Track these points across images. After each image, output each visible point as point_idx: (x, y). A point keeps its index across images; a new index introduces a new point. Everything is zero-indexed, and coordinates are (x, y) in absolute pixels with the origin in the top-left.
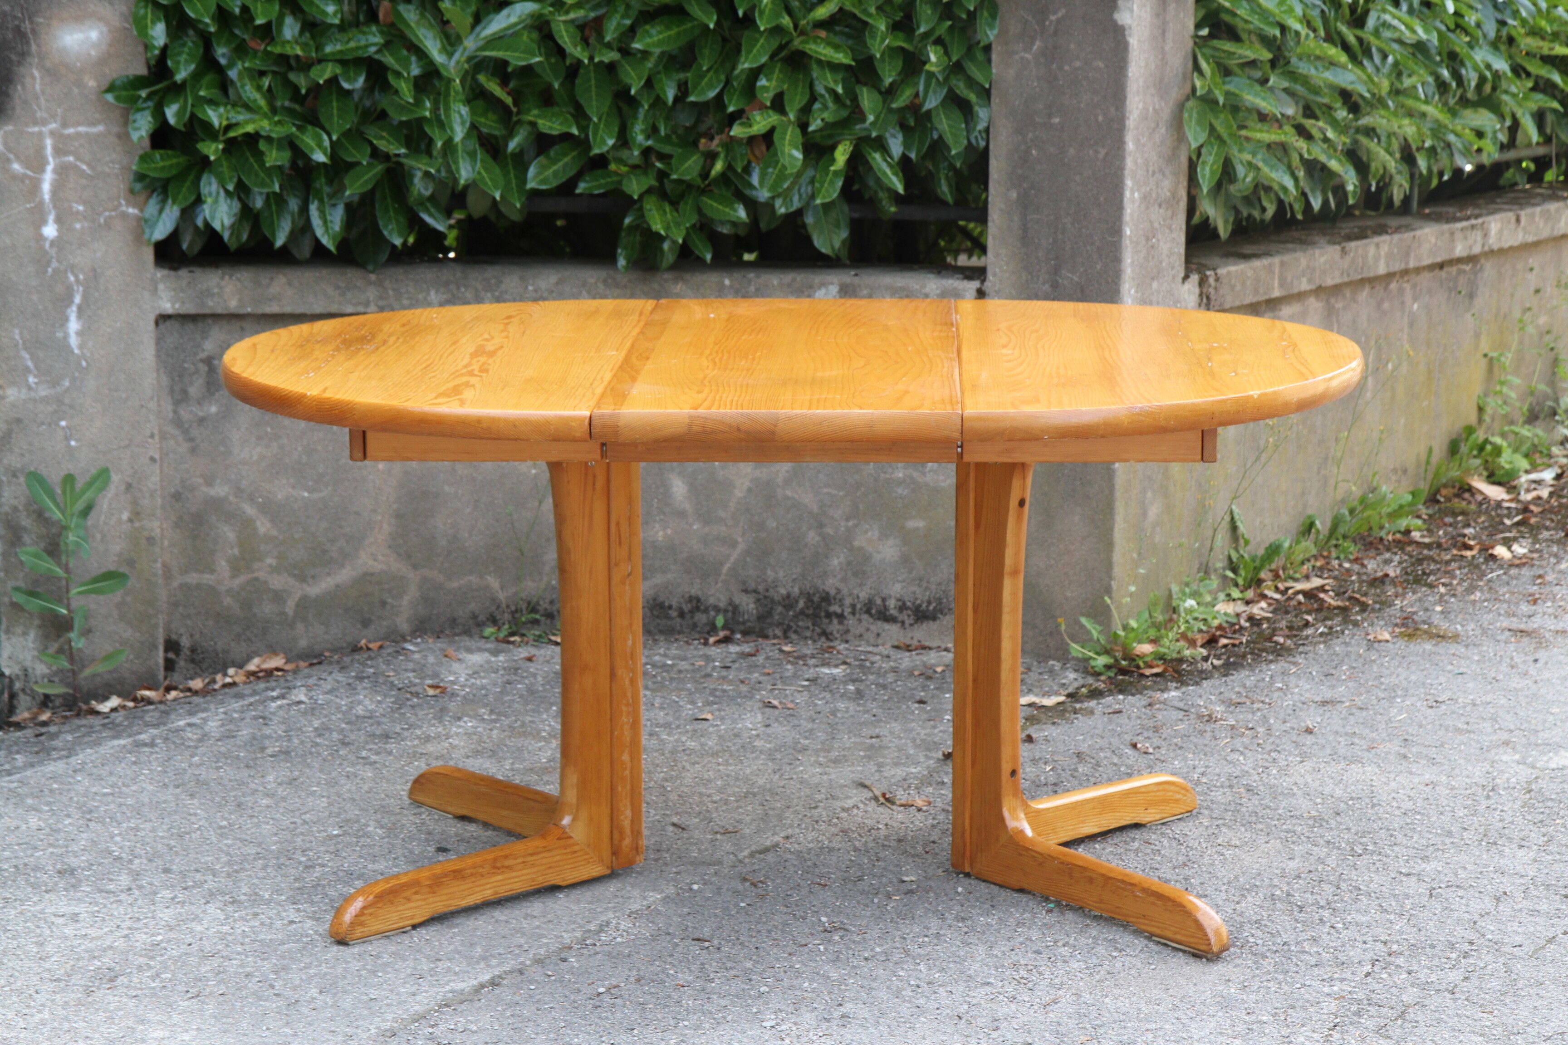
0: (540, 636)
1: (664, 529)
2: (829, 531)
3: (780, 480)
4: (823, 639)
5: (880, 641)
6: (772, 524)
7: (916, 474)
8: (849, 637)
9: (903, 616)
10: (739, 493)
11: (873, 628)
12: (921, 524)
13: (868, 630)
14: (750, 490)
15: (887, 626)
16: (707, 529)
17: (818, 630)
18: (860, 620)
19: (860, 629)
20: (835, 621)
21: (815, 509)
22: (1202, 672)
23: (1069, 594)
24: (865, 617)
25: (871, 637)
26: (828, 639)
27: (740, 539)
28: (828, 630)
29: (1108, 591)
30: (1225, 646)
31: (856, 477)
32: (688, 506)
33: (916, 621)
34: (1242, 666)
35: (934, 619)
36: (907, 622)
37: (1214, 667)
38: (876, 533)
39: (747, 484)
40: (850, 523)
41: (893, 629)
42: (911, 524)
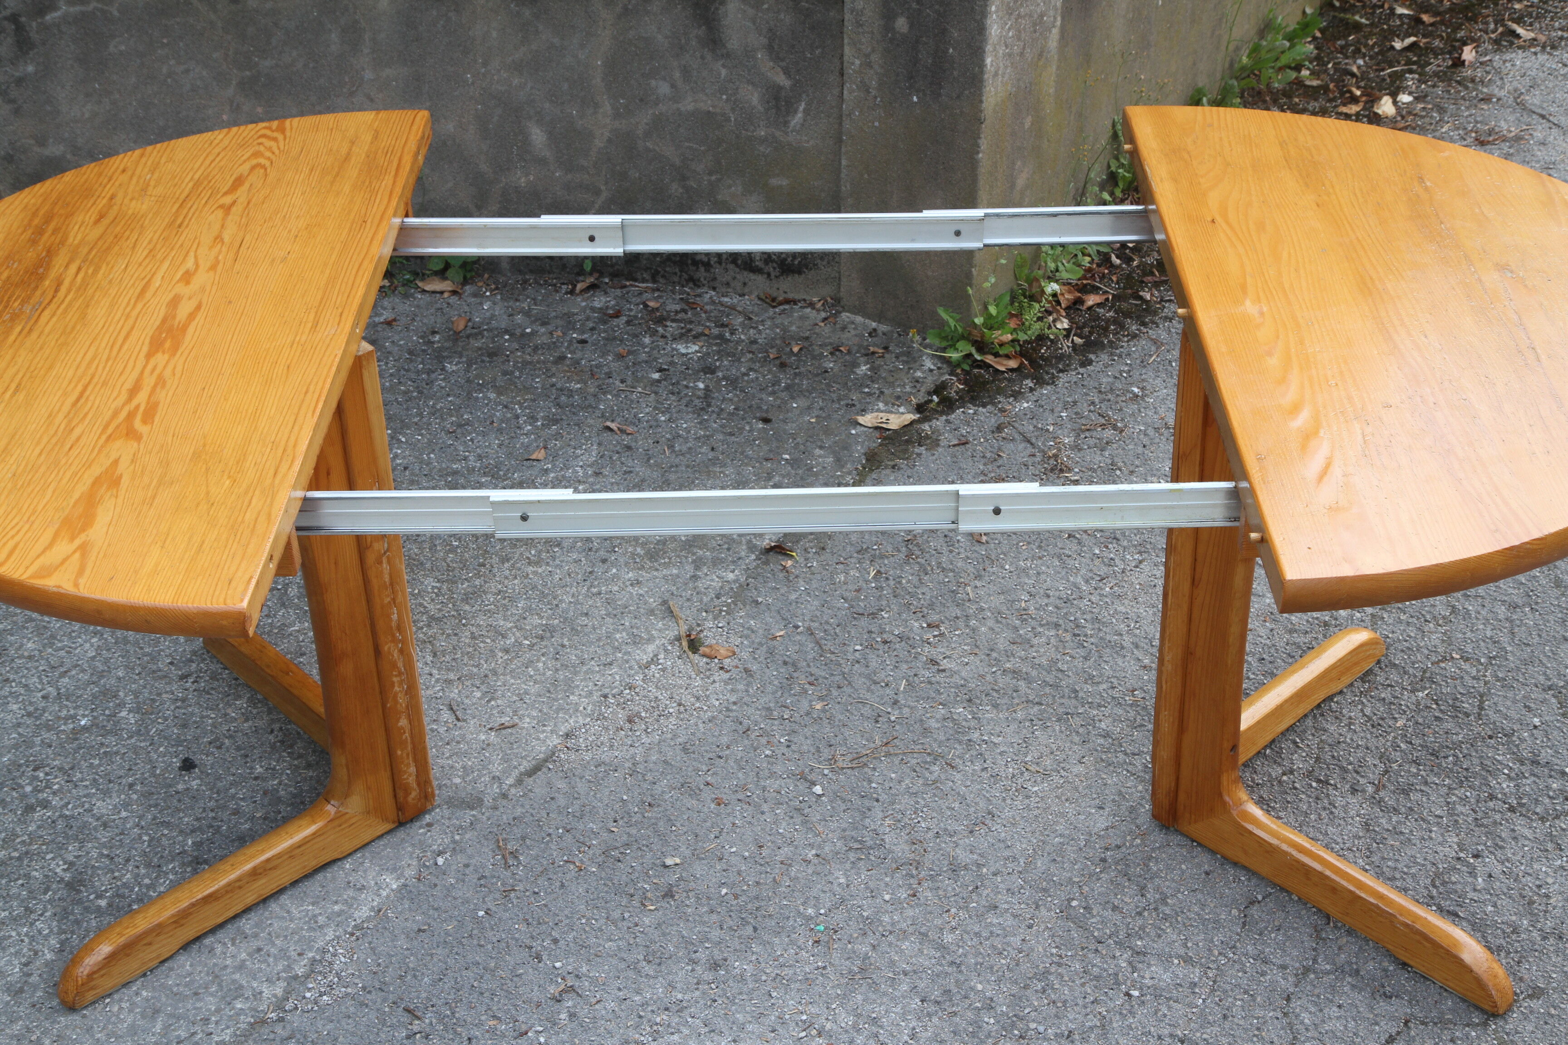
0: (409, 281)
1: (527, 175)
2: (692, 183)
3: (640, 132)
4: (691, 285)
5: (746, 290)
6: (634, 174)
7: (778, 134)
8: (716, 284)
9: (769, 268)
10: (599, 143)
11: (738, 276)
12: (785, 182)
13: (734, 278)
14: (610, 141)
15: (752, 276)
16: (569, 176)
17: (685, 276)
18: (726, 270)
19: (727, 278)
20: (702, 269)
21: (677, 161)
22: (1061, 358)
23: (930, 273)
24: (732, 266)
25: (738, 285)
26: (695, 285)
27: (603, 188)
28: (696, 276)
29: (969, 276)
30: (1090, 308)
31: (717, 132)
32: (547, 153)
33: (782, 274)
34: (1102, 347)
35: (800, 273)
36: (773, 275)
37: (1074, 346)
38: (740, 188)
39: (607, 134)
40: (713, 178)
41: (760, 279)
42: (774, 182)
